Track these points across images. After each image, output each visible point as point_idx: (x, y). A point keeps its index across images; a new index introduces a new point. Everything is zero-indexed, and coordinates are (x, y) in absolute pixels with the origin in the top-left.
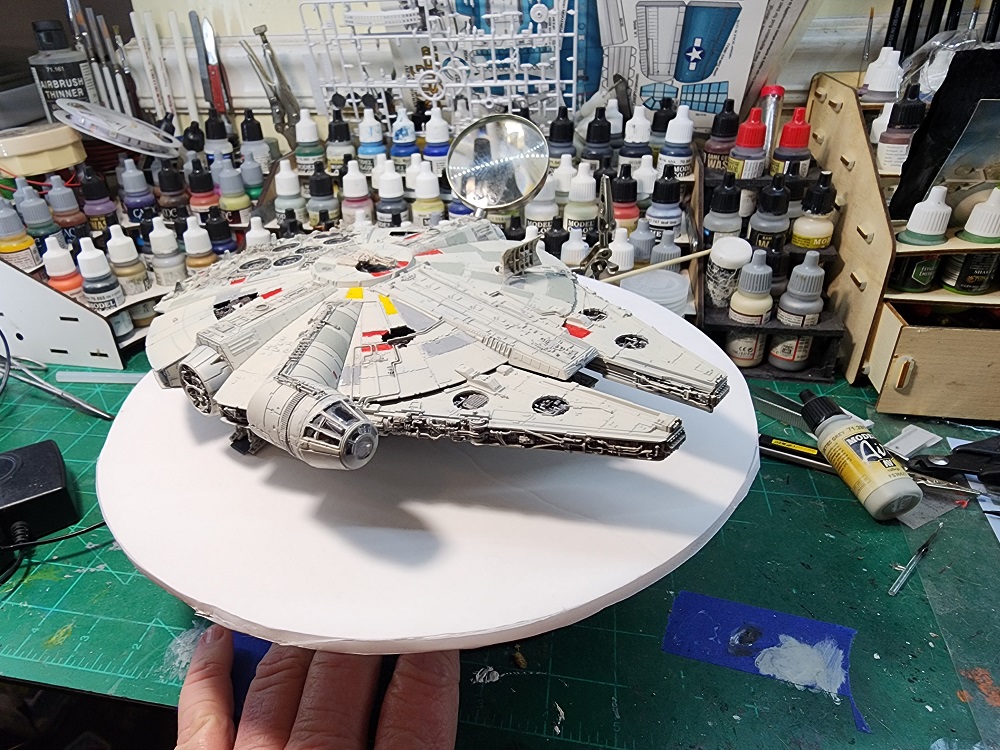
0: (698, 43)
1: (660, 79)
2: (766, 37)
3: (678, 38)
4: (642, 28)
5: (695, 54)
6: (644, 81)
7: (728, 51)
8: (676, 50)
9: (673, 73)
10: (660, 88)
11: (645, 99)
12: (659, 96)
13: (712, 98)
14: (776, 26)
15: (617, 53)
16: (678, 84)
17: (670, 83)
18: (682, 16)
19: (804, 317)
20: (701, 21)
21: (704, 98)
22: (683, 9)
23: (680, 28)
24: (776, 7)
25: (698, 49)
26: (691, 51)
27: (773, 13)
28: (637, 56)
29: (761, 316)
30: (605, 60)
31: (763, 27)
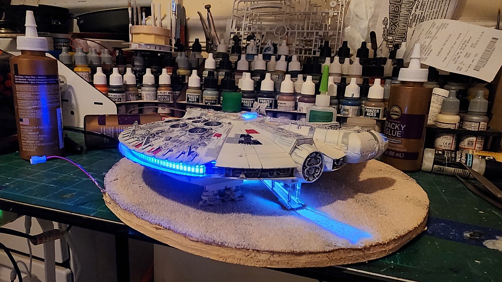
19: (480, 123)
29: (456, 124)
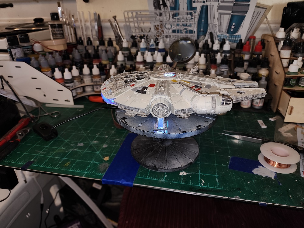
0: (234, 24)
1: (223, 33)
2: (252, 24)
3: (229, 23)
4: (219, 19)
5: (233, 27)
6: (219, 33)
7: (242, 27)
8: (228, 26)
9: (226, 32)
10: (223, 36)
11: (218, 38)
12: (222, 38)
13: (237, 39)
14: (254, 21)
15: (212, 26)
16: (228, 35)
17: (225, 34)
18: (230, 17)
20: (235, 19)
21: (234, 39)
22: (231, 15)
23: (229, 20)
24: (255, 16)
25: (234, 26)
26: (232, 26)
27: (254, 18)
28: (217, 27)
30: (209, 27)
31: (251, 22)
